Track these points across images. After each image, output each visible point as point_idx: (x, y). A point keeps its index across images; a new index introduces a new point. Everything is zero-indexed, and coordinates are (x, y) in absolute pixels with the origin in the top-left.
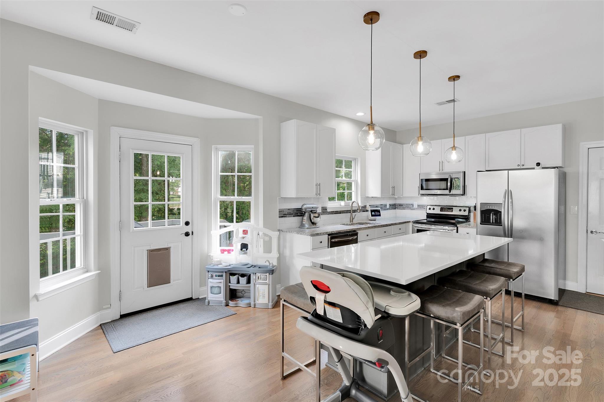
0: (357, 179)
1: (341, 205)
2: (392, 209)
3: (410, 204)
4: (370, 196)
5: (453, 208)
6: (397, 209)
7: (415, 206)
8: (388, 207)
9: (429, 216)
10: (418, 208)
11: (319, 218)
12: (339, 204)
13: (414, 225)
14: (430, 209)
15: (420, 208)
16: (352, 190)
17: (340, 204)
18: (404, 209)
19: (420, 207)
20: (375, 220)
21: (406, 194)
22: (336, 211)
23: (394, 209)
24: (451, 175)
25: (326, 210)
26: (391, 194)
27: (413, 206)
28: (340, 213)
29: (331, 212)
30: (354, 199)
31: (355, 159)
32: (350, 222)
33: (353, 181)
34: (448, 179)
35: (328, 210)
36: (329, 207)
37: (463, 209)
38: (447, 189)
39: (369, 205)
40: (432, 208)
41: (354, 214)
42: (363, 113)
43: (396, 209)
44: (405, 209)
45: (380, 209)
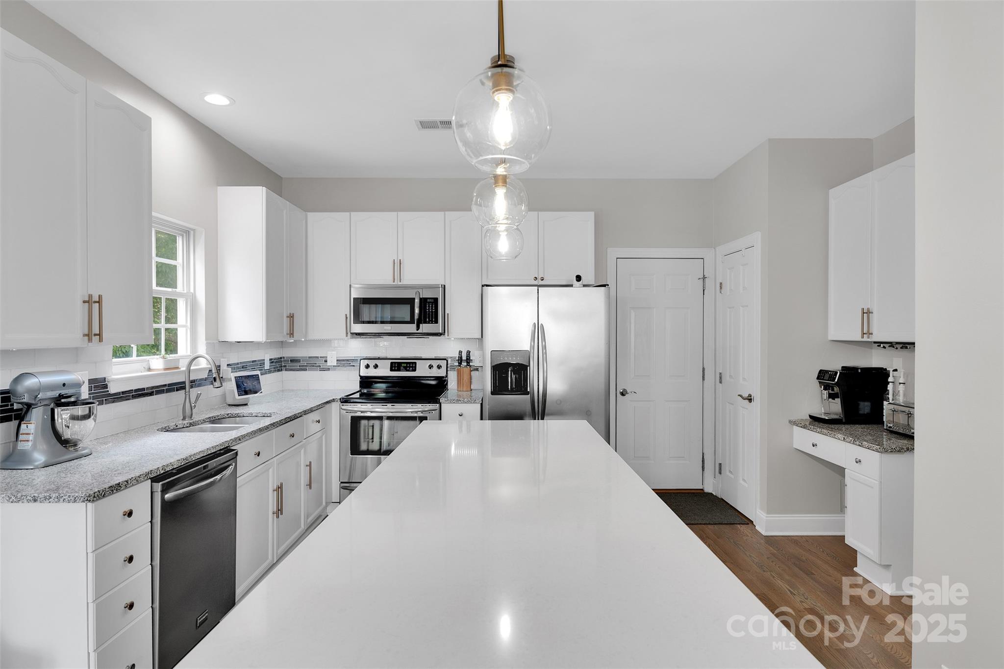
0: (192, 291)
1: (149, 369)
2: (275, 370)
3: (318, 357)
4: (233, 337)
5: (415, 363)
6: (286, 370)
7: (332, 362)
8: (267, 366)
9: (366, 382)
10: (339, 366)
11: (90, 422)
12: (145, 365)
13: (343, 407)
14: (367, 366)
15: (344, 366)
16: (176, 323)
17: (147, 367)
18: (303, 369)
19: (345, 363)
20: (246, 405)
21: (313, 335)
22: (136, 390)
23: (279, 371)
24: (420, 291)
25: (106, 386)
26: (285, 333)
27: (326, 361)
28: (151, 394)
29: (123, 393)
30: (184, 347)
31: (187, 233)
32: (184, 419)
33: (181, 295)
34: (414, 299)
35: (113, 389)
36: (114, 377)
37: (435, 363)
38: (411, 322)
39: (228, 365)
40: (372, 363)
41: (194, 392)
42: (228, 97)
43: (282, 370)
44: (306, 370)
45: (258, 372)
